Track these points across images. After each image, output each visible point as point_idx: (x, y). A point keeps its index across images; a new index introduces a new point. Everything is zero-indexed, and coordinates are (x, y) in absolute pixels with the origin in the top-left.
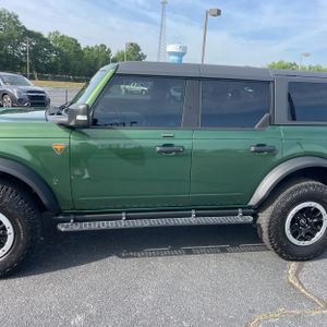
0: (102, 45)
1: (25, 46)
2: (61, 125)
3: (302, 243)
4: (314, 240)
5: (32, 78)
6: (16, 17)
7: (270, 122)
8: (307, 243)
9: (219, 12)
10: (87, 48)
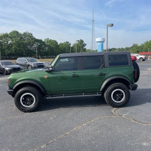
0: (67, 42)
1: (35, 46)
2: (47, 71)
3: (117, 102)
4: (121, 101)
5: (38, 58)
6: (31, 34)
7: (104, 66)
8: (119, 102)
9: (112, 25)
10: (61, 44)
